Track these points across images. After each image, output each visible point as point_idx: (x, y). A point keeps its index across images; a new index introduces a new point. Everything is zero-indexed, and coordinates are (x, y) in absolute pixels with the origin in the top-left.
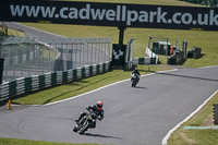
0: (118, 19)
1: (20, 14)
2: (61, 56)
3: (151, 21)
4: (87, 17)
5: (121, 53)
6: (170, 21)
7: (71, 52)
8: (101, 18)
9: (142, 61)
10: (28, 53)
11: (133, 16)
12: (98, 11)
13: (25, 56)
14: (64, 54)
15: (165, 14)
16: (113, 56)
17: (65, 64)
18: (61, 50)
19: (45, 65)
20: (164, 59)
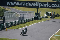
0: (36, 6)
1: (10, 4)
2: (21, 16)
3: (46, 6)
4: (28, 5)
5: (37, 15)
6: (51, 6)
7: (23, 15)
8: (32, 5)
9: (43, 17)
10: (12, 15)
11: (40, 5)
12: (31, 3)
13: (11, 16)
14: (22, 16)
15: (49, 4)
16: (35, 16)
17: (22, 18)
18: (21, 14)
19: (16, 18)
20: (49, 17)
